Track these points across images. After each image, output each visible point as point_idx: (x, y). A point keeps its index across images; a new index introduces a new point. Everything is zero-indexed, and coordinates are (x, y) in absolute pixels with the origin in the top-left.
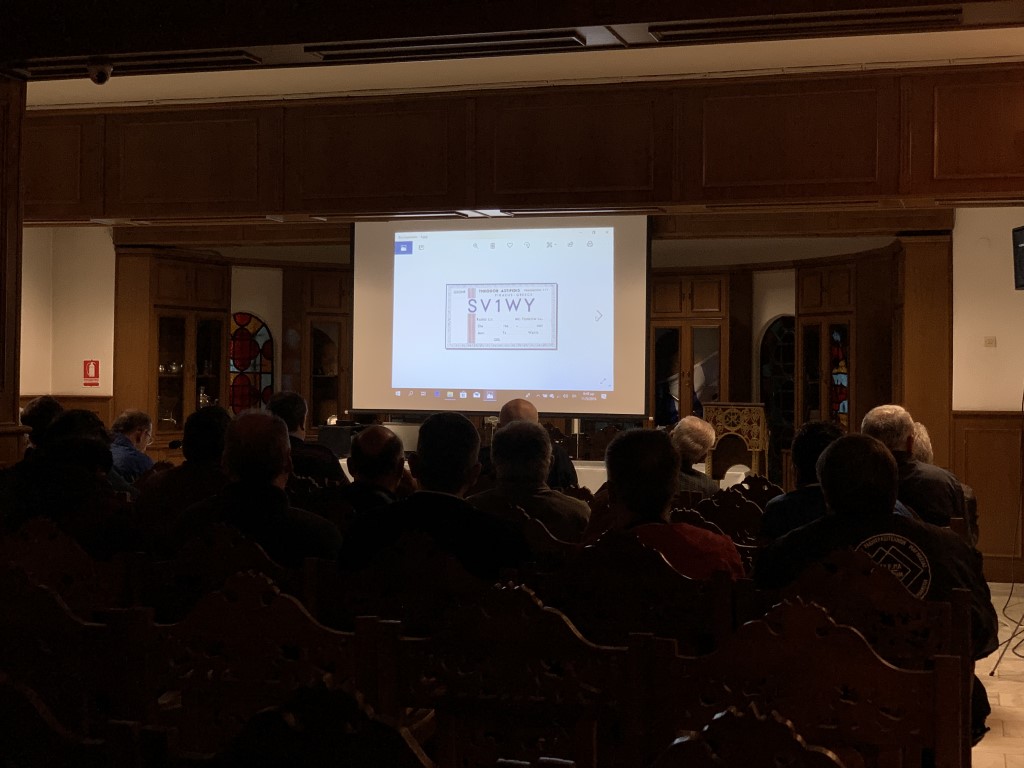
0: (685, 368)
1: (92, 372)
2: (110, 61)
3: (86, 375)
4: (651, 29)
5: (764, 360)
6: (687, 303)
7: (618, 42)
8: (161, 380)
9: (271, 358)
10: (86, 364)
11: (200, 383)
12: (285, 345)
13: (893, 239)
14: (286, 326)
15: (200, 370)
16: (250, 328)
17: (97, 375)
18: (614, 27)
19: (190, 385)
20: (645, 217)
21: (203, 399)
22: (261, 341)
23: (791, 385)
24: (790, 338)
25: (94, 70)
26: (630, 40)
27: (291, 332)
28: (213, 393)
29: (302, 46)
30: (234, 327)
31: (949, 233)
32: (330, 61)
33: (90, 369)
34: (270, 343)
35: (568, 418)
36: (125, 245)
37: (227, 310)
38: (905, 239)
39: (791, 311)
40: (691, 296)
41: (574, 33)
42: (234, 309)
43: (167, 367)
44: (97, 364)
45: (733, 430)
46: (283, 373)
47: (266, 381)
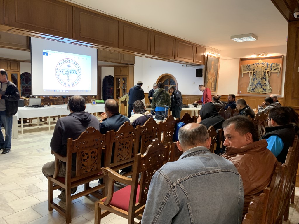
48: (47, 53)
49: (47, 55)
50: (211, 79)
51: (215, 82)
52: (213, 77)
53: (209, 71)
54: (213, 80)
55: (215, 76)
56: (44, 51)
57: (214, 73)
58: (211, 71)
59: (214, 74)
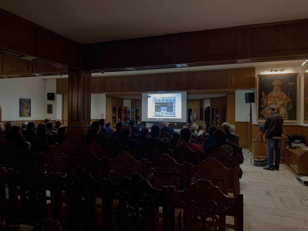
0: (193, 115)
1: (102, 116)
2: (104, 70)
3: (101, 116)
4: (187, 64)
5: (205, 114)
6: (193, 104)
7: (182, 66)
8: (113, 117)
9: (129, 113)
10: (102, 114)
11: (119, 117)
12: (131, 111)
13: (225, 95)
14: (132, 108)
15: (119, 115)
16: (126, 109)
17: (103, 116)
18: (182, 64)
19: (117, 118)
20: (186, 92)
21: (119, 119)
22: (128, 111)
23: (210, 117)
24: (209, 110)
25: (102, 71)
26: (184, 66)
27: (132, 109)
28: (121, 119)
29: (133, 68)
30: (124, 109)
31: (235, 94)
32: (137, 70)
33: (102, 115)
34: (129, 111)
35: (175, 123)
36: (107, 96)
37: (123, 106)
38: (228, 95)
39: (209, 106)
40: (194, 104)
41: (175, 65)
42: (124, 106)
43: (114, 115)
44: (103, 114)
45: (200, 125)
46: (131, 115)
47: (128, 117)
48: (150, 96)
49: (150, 97)
50: (276, 104)
51: (288, 107)
52: (282, 102)
53: (267, 94)
54: (283, 105)
55: (286, 99)
56: (149, 95)
57: (282, 96)
58: (271, 93)
59: (285, 97)
